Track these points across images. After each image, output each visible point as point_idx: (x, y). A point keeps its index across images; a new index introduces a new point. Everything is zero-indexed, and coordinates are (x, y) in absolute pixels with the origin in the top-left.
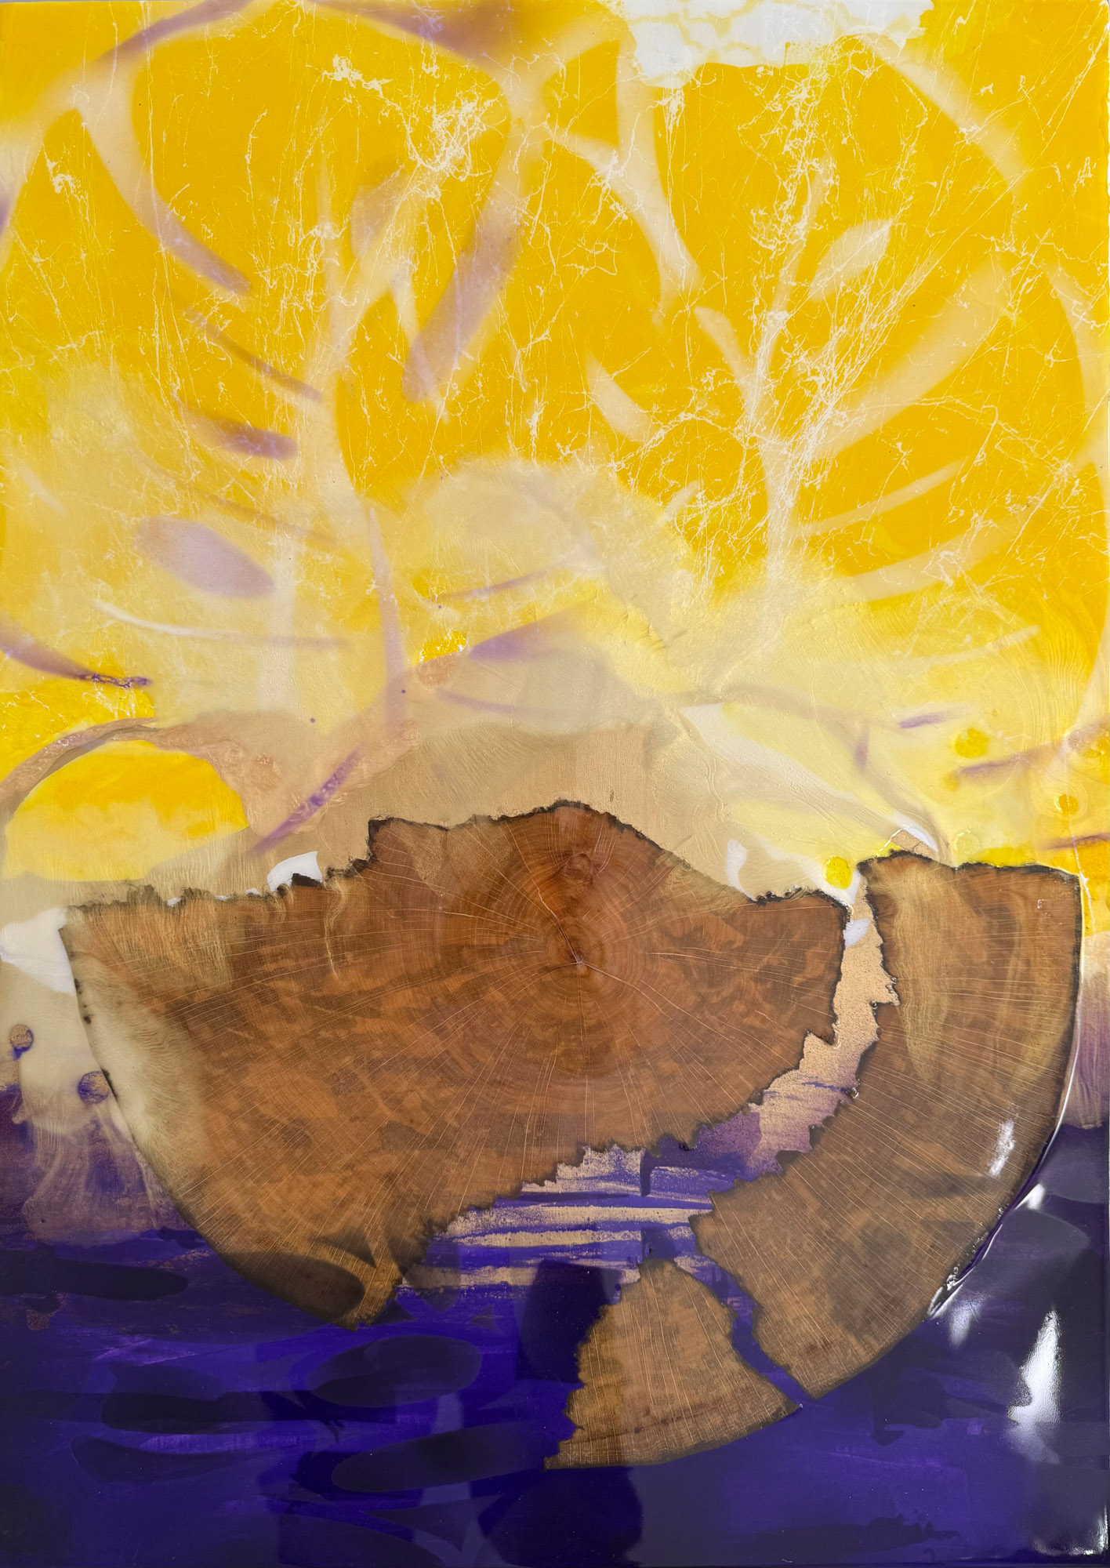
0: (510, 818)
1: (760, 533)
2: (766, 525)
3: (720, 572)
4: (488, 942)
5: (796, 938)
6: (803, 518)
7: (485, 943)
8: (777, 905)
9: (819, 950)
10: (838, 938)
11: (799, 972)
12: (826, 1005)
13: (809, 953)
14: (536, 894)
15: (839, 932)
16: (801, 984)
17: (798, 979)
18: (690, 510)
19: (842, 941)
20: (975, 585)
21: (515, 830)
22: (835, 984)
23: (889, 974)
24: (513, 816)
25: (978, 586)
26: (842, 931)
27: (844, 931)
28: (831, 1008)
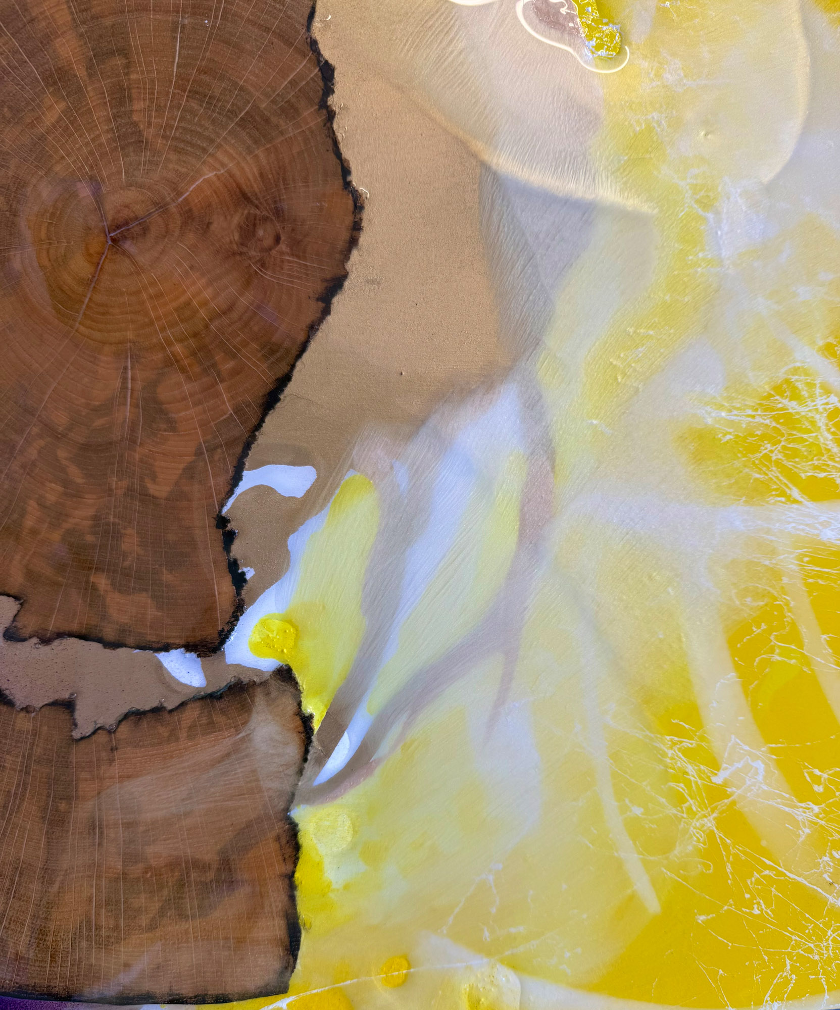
0: (332, 124)
1: (783, 494)
2: (796, 501)
3: (725, 435)
4: (134, 96)
5: (167, 577)
6: (807, 556)
7: (134, 91)
8: (219, 546)
9: (152, 612)
10: (171, 641)
11: (113, 584)
12: (66, 627)
13: (144, 598)
14: (215, 169)
15: (182, 642)
16: (94, 588)
17: (102, 582)
18: (811, 385)
19: (166, 648)
20: (715, 815)
21: (312, 132)
22: (99, 640)
23: (120, 722)
24: (335, 126)
25: (715, 819)
26: (183, 646)
27: (183, 649)
28: (60, 635)
